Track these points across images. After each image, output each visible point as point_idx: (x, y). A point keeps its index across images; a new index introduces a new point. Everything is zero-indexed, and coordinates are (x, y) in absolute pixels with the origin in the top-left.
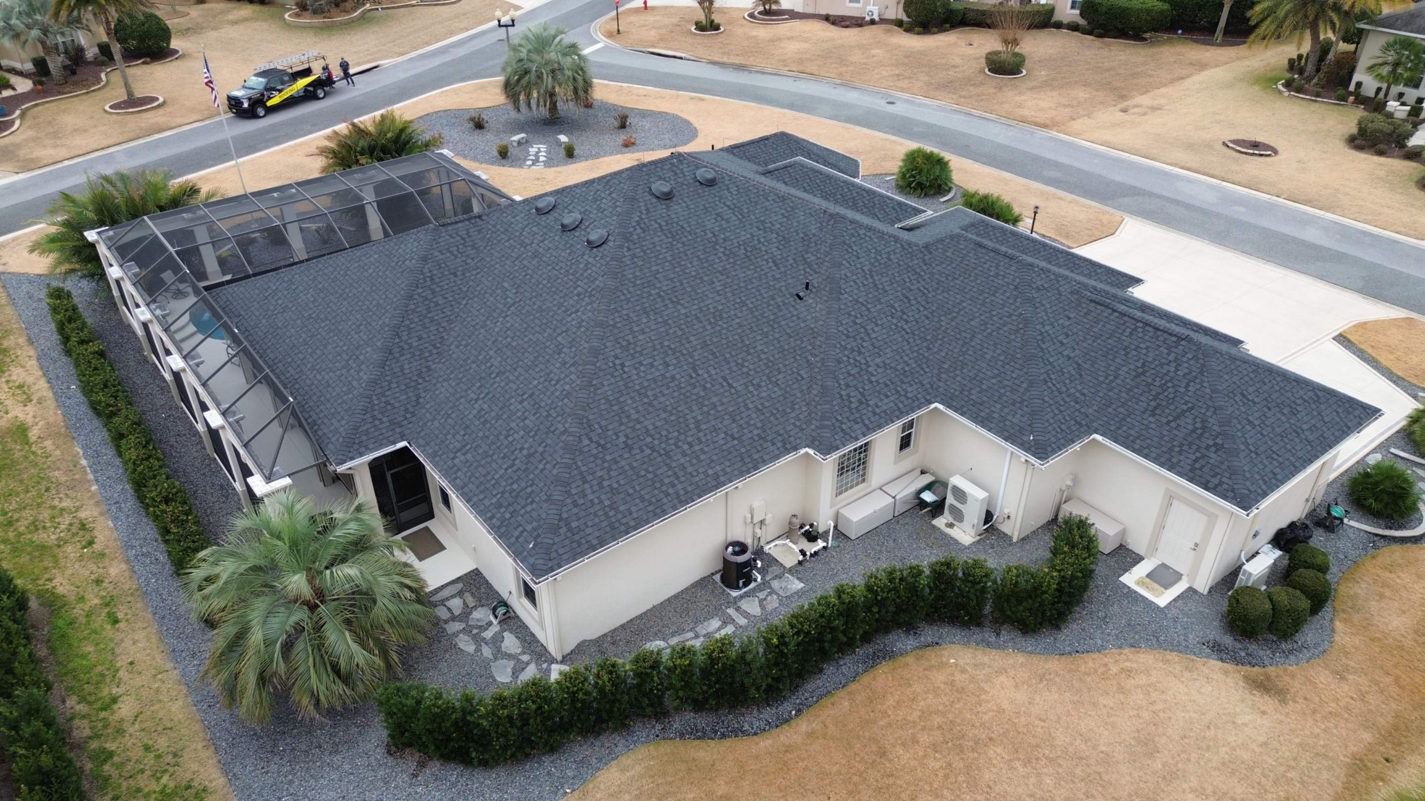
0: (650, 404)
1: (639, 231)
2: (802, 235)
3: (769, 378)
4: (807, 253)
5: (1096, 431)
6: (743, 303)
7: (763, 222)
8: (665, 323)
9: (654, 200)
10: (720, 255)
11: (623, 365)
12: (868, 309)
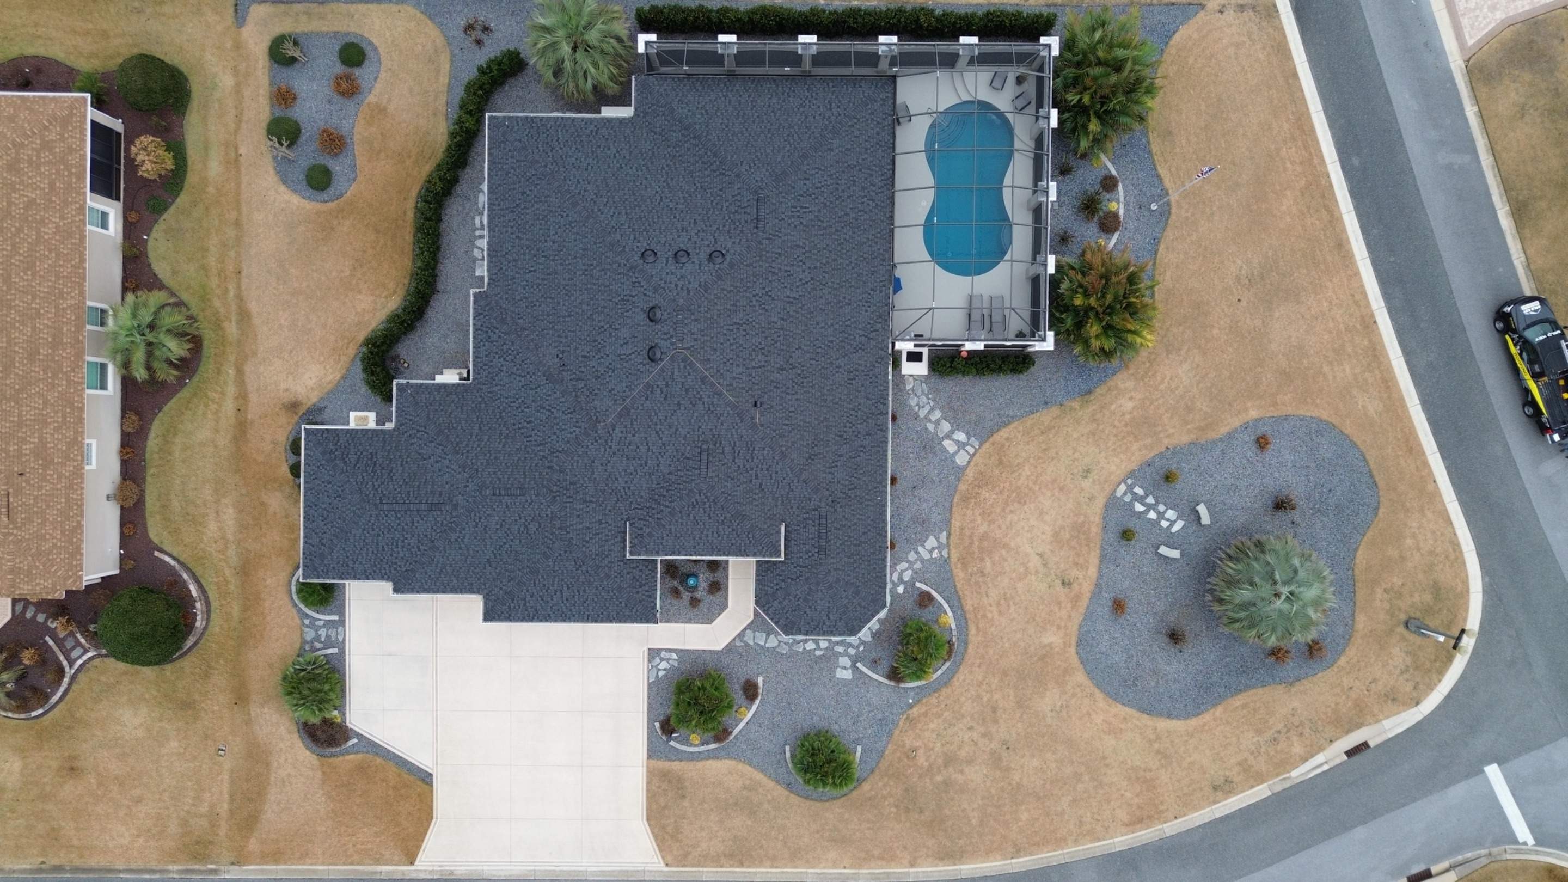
0: (538, 219)
1: (634, 280)
2: (596, 391)
3: (526, 298)
4: (585, 385)
5: (394, 430)
6: (570, 316)
7: (613, 371)
8: (575, 258)
9: (651, 305)
10: (602, 324)
11: (562, 216)
12: (531, 389)
